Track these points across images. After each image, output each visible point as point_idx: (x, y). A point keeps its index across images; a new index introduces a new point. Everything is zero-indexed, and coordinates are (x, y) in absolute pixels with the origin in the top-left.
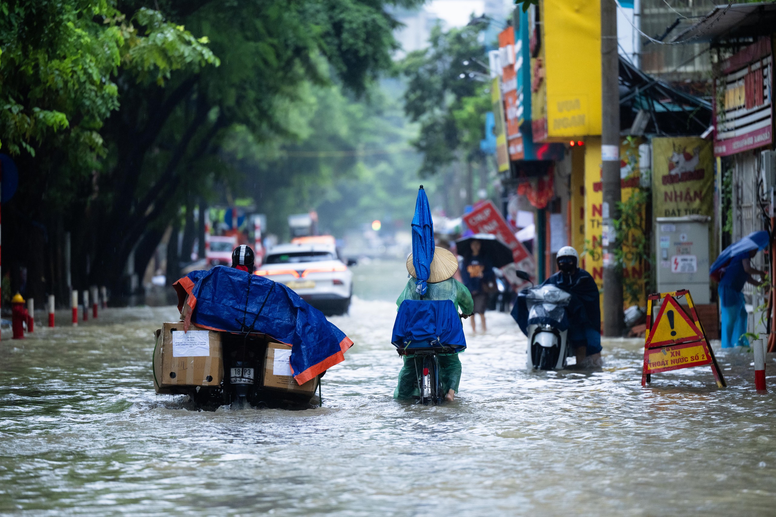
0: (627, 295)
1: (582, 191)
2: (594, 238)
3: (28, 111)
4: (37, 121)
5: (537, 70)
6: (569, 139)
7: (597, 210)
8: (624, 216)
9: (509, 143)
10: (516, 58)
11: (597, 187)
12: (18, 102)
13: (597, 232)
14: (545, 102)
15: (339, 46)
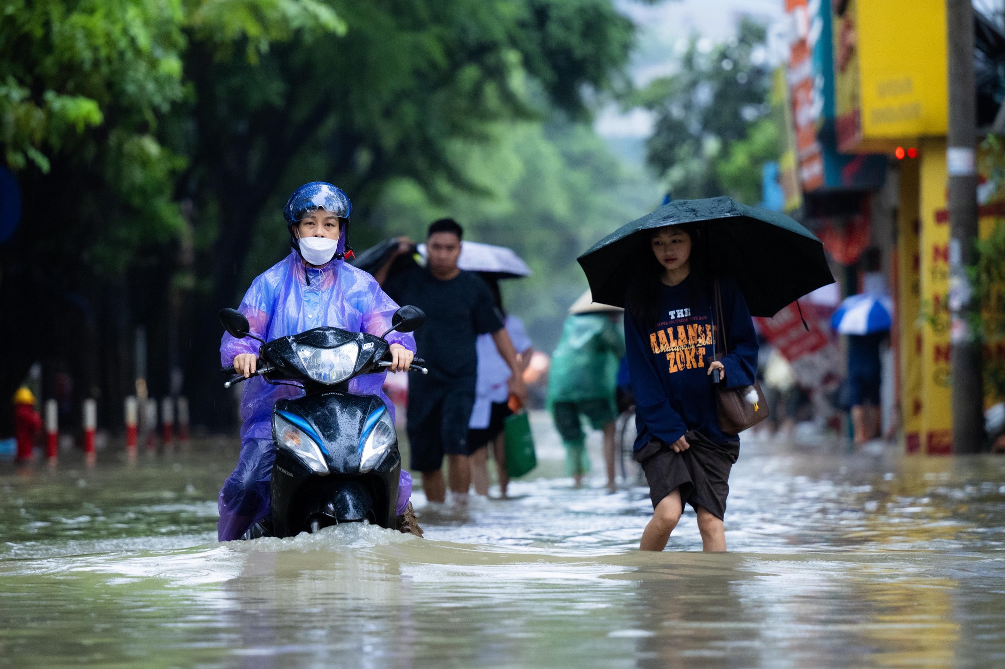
0: (990, 387)
1: (916, 227)
2: (937, 299)
3: (36, 98)
4: (50, 114)
5: (843, 37)
6: (895, 142)
7: (941, 254)
8: (983, 262)
9: (801, 164)
10: (810, 24)
11: (941, 217)
12: (21, 83)
13: (941, 288)
14: (857, 83)
15: (544, 43)
